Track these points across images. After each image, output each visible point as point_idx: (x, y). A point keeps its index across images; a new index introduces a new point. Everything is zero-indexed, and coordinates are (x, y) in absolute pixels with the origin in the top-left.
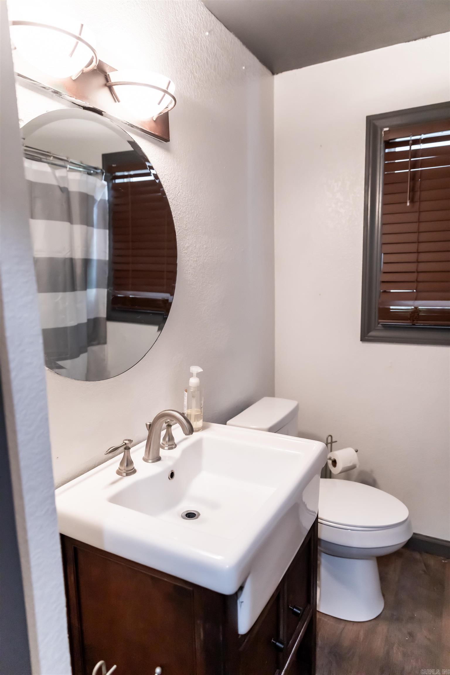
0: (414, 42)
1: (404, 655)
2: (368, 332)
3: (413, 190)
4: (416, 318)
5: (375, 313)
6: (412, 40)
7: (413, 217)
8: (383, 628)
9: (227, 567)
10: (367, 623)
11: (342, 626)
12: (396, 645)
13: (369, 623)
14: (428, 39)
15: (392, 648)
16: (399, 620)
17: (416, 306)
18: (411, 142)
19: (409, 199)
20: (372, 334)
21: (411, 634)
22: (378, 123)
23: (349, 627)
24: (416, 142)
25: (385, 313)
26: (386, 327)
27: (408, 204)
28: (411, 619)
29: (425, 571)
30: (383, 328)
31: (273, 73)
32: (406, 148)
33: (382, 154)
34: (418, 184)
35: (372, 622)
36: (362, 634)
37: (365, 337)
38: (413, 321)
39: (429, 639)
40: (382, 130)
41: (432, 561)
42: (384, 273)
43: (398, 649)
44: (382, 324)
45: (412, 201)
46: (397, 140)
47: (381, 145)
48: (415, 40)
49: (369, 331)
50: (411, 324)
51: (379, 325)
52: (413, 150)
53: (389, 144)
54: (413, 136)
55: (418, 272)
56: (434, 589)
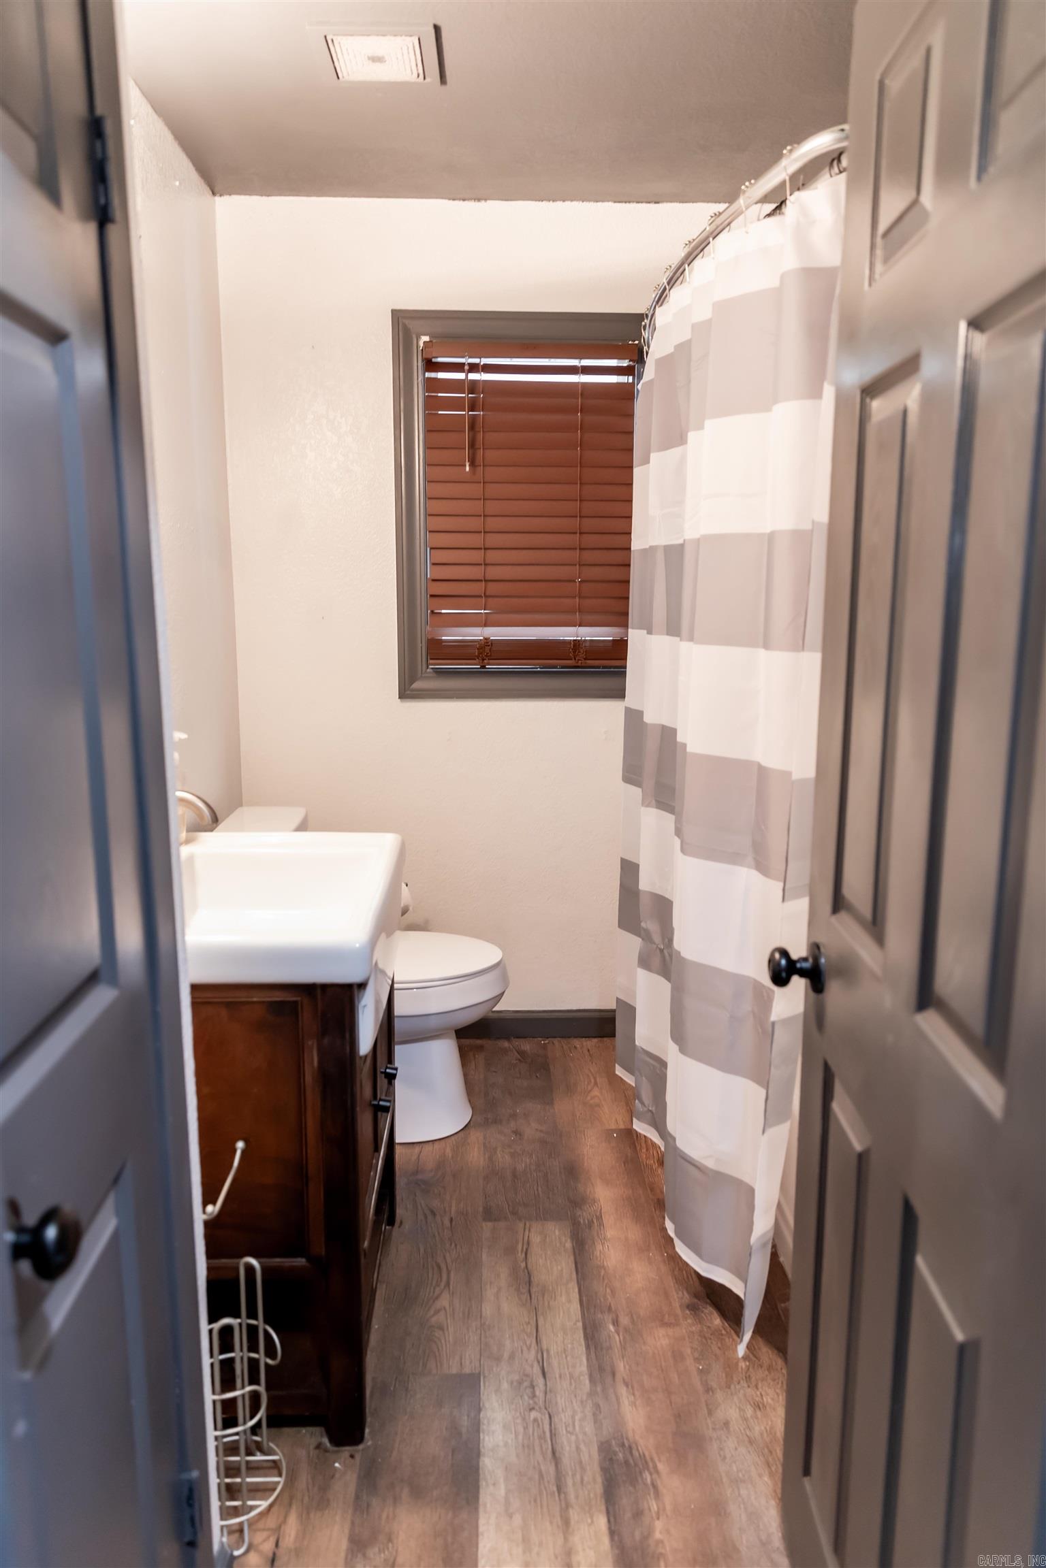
0: (461, 202)
1: (513, 1155)
2: (412, 682)
3: (472, 445)
4: (486, 656)
5: (421, 647)
6: (460, 199)
7: (476, 490)
8: (476, 1136)
9: (357, 945)
10: (453, 1138)
11: (417, 1149)
12: (499, 1149)
13: (456, 1136)
14: (482, 204)
15: (496, 1152)
16: (496, 1121)
17: (486, 636)
18: (466, 367)
19: (469, 461)
20: (416, 685)
21: (516, 1132)
22: (412, 325)
23: (428, 1148)
24: (474, 368)
25: (437, 650)
26: (440, 673)
27: (467, 469)
28: (514, 1116)
29: (519, 1060)
30: (435, 675)
31: (214, 194)
32: (460, 376)
33: (420, 379)
34: (480, 436)
35: (461, 1134)
36: (448, 1151)
37: (407, 692)
38: (483, 660)
39: (541, 1131)
40: (418, 339)
41: (527, 1046)
42: (434, 580)
43: (503, 1152)
44: (432, 668)
45: (473, 464)
46: (440, 360)
47: (418, 364)
48: (464, 200)
49: (413, 679)
50: (479, 667)
51: (428, 670)
52: (470, 380)
53: (430, 365)
54: (470, 357)
55: (486, 581)
56: (537, 1077)
